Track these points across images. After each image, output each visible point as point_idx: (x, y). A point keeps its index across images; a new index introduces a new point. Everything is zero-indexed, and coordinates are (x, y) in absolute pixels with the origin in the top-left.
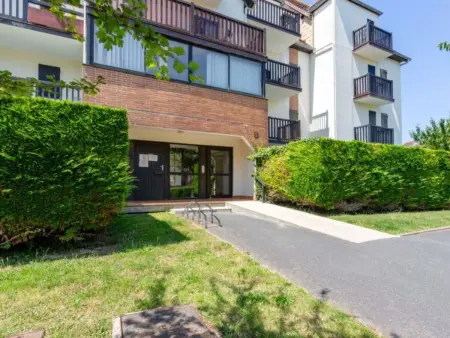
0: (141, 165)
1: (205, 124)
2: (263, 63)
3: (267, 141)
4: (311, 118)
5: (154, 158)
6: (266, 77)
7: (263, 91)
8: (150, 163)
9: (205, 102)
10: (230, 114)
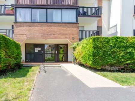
0: (36, 51)
1: (52, 36)
2: (77, 9)
3: (79, 40)
4: (109, 28)
5: (40, 49)
6: (78, 14)
7: (77, 21)
8: (38, 50)
9: (52, 28)
10: (62, 31)
